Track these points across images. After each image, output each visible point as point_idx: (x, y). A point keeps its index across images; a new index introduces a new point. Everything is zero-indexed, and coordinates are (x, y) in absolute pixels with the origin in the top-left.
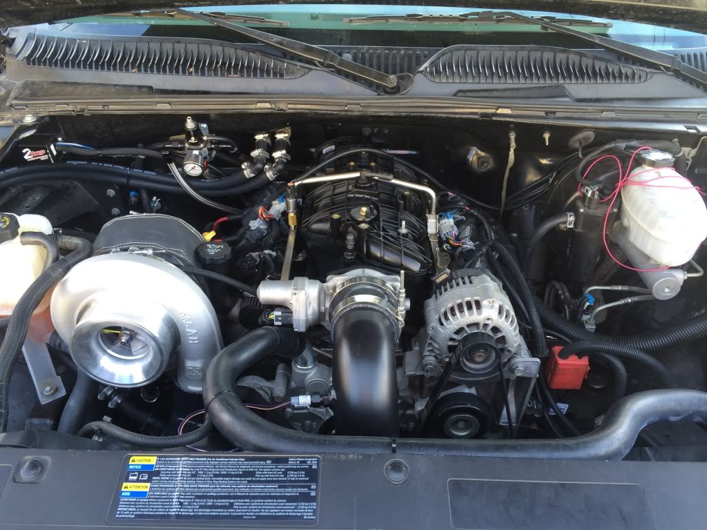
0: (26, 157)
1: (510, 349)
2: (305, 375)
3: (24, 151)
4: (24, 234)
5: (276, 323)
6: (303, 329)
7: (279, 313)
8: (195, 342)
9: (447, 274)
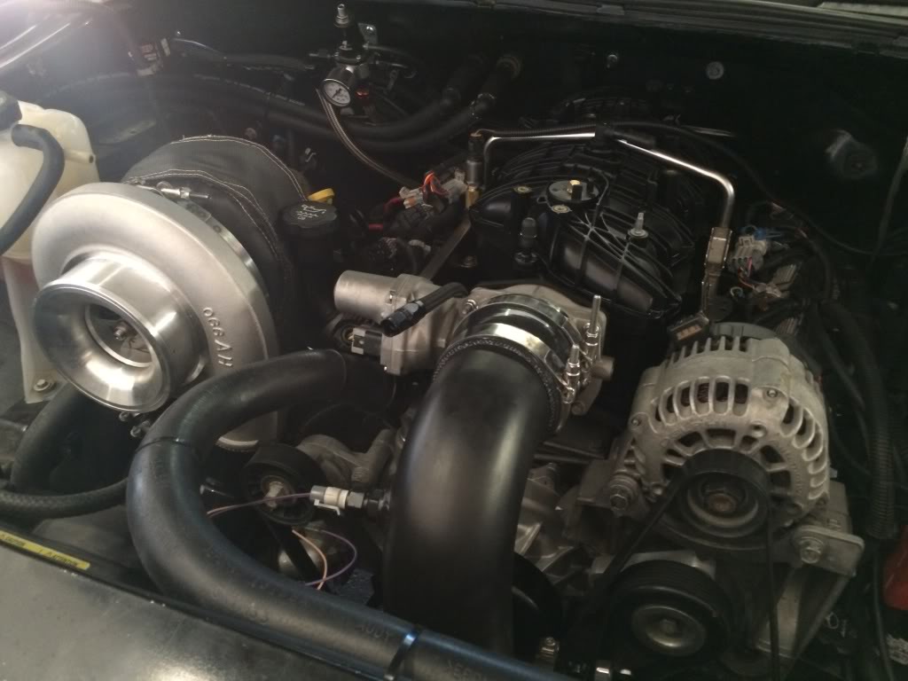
1: (798, 503)
5: (355, 350)
6: (396, 370)
7: (361, 333)
8: (227, 364)
9: (701, 326)
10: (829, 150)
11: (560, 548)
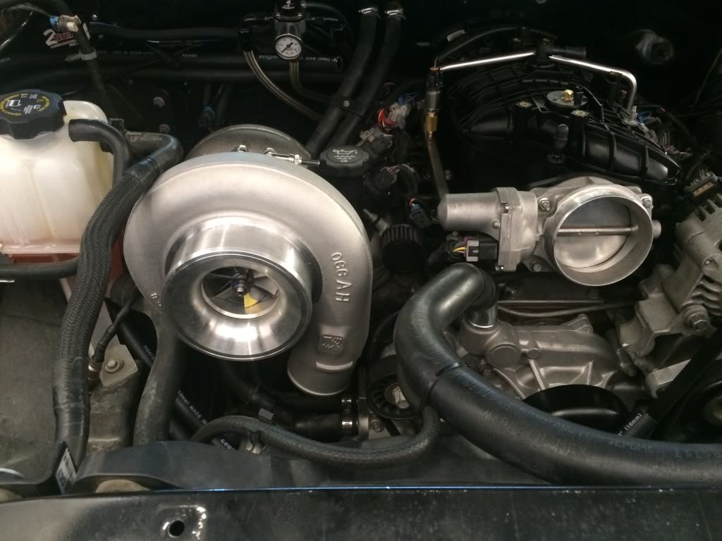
0: (49, 43)
2: (486, 337)
3: (46, 33)
4: (73, 122)
5: (469, 259)
6: (512, 267)
7: (475, 243)
8: (345, 300)
9: (713, 182)
10: (639, 47)
11: (603, 376)
